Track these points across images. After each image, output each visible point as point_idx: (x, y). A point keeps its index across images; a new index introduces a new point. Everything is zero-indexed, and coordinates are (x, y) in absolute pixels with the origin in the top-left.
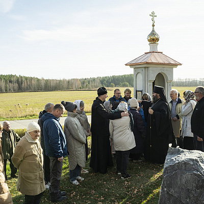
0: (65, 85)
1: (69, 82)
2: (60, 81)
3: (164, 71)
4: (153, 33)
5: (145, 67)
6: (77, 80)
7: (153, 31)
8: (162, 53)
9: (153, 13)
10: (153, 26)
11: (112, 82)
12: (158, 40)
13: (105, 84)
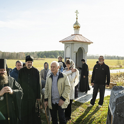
0: (15, 56)
1: (17, 54)
2: (12, 53)
3: (83, 46)
4: (77, 23)
5: (72, 43)
6: (22, 53)
7: (77, 22)
8: (81, 35)
9: (77, 11)
10: (77, 19)
11: (44, 55)
12: (79, 27)
13: (40, 56)
